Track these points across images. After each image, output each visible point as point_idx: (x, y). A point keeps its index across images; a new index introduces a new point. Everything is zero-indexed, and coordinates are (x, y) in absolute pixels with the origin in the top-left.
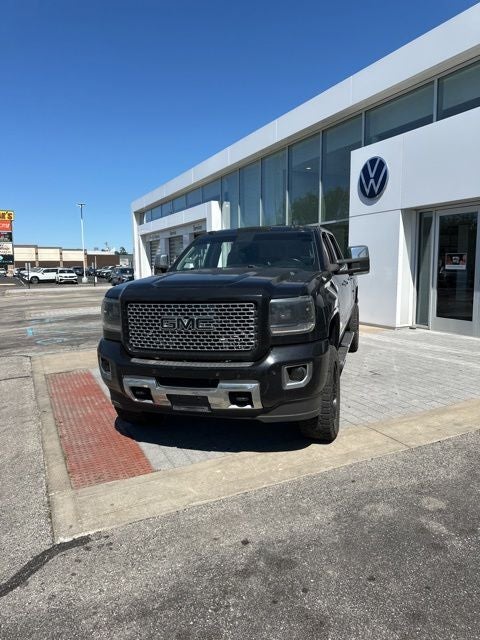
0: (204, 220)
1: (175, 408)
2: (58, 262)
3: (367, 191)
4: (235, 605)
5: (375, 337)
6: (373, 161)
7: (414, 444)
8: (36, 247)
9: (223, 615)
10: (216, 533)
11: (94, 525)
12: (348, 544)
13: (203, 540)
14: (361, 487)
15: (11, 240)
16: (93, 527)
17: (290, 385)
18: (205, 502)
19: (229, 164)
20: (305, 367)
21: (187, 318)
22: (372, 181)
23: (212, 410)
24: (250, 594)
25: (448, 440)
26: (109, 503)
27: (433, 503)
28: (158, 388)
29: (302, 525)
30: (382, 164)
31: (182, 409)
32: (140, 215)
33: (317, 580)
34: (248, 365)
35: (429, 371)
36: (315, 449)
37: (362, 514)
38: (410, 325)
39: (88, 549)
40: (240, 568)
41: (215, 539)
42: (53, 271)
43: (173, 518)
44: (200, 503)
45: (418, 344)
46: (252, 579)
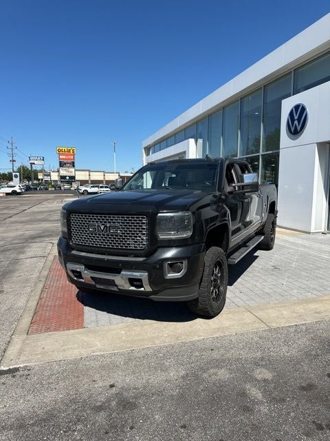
0: (185, 152)
1: (98, 286)
2: (102, 181)
3: (293, 129)
4: (80, 431)
5: (291, 239)
6: (297, 107)
7: (274, 325)
8: (89, 171)
9: (68, 436)
10: (97, 377)
11: (25, 361)
12: (182, 397)
13: (86, 380)
14: (216, 355)
15: (74, 166)
16: (23, 362)
17: (171, 275)
18: (102, 353)
19: (201, 112)
20: (182, 263)
21: (103, 225)
22: (296, 122)
23: (120, 289)
24: (94, 424)
25: (303, 324)
26: (42, 347)
27: (263, 374)
28: (86, 272)
29: (157, 379)
30: (304, 109)
31: (102, 287)
32: (148, 150)
33: (145, 421)
34: (141, 259)
35: (319, 268)
36: (199, 322)
37: (205, 375)
38: (323, 231)
39: (14, 376)
40: (98, 404)
41: (94, 381)
42: (96, 187)
43: (76, 362)
44: (98, 353)
45: (323, 246)
46: (102, 414)
